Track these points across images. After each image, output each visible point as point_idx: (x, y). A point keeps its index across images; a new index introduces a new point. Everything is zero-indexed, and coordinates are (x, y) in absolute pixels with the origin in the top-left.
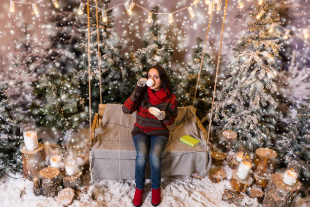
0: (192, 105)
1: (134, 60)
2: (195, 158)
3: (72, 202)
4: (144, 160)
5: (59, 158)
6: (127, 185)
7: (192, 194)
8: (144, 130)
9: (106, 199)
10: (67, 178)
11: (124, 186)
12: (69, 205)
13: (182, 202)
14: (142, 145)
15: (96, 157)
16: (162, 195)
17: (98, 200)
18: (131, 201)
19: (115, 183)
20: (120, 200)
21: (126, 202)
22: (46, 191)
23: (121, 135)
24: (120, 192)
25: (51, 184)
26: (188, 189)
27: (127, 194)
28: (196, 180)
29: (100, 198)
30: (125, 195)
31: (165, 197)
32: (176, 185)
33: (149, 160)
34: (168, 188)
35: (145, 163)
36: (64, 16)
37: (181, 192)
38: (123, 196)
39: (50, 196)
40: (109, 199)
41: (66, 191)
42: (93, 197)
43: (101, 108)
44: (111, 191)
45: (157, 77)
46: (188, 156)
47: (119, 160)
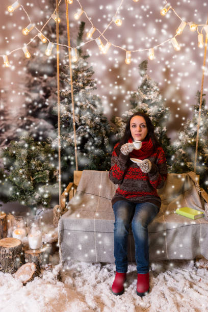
0: (193, 171)
1: (119, 125)
2: (196, 233)
3: (32, 279)
4: (124, 228)
5: (23, 231)
6: (106, 270)
7: (194, 286)
8: (127, 195)
9: (76, 284)
10: (29, 252)
11: (101, 272)
12: (28, 281)
13: (180, 294)
14: (123, 211)
15: (66, 228)
16: (151, 284)
17: (65, 282)
18: (108, 287)
19: (90, 266)
20: (95, 286)
21: (102, 290)
22: (4, 265)
23: (99, 207)
24: (96, 278)
25: (10, 255)
26: (190, 279)
27: (104, 280)
28: (202, 270)
29: (69, 280)
30: (102, 281)
31: (155, 287)
32: (173, 274)
33: (131, 229)
34: (161, 277)
35: (125, 233)
36: (41, 81)
37: (177, 281)
38: (99, 282)
39: (8, 272)
40: (81, 284)
41: (27, 266)
42: (60, 278)
43: (76, 176)
44: (85, 276)
45: (144, 126)
46: (186, 229)
47: (95, 233)
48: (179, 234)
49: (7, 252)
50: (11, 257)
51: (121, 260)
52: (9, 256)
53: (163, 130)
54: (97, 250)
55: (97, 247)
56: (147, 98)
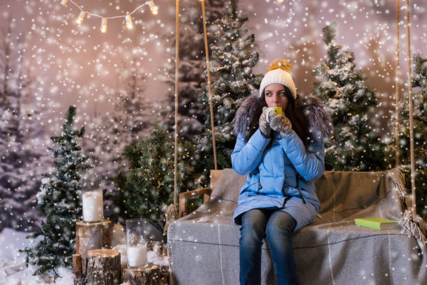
2: (382, 251)
36: (192, 66)
43: (214, 178)
47: (220, 247)
48: (352, 250)
53: (362, 119)
54: (224, 274)
55: (224, 270)
56: (336, 74)
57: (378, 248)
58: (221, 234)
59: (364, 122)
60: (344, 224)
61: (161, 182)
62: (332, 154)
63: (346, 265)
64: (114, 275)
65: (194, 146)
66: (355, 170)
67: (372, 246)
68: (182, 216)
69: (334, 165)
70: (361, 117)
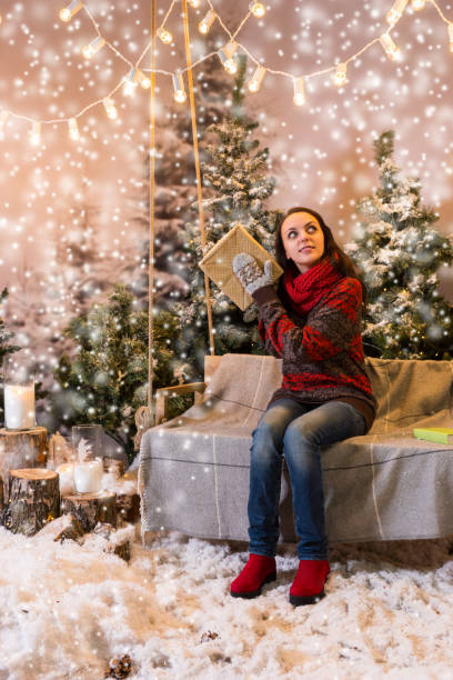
2: (448, 474)
11: (225, 560)
15: (155, 454)
20: (198, 582)
25: (29, 496)
27: (225, 576)
29: (143, 563)
30: (219, 576)
38: (211, 577)
43: (209, 366)
46: (423, 462)
47: (215, 468)
48: (407, 472)
49: (24, 489)
50: (31, 501)
51: (260, 522)
52: (26, 498)
53: (428, 281)
54: (221, 507)
55: (220, 503)
56: (391, 211)
57: (442, 469)
58: (217, 449)
59: (431, 285)
60: (396, 436)
61: (123, 372)
62: (381, 333)
63: (397, 493)
64: (49, 505)
65: (175, 318)
66: (415, 358)
67: (434, 466)
68: (160, 423)
69: (384, 349)
70: (427, 277)
